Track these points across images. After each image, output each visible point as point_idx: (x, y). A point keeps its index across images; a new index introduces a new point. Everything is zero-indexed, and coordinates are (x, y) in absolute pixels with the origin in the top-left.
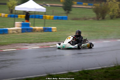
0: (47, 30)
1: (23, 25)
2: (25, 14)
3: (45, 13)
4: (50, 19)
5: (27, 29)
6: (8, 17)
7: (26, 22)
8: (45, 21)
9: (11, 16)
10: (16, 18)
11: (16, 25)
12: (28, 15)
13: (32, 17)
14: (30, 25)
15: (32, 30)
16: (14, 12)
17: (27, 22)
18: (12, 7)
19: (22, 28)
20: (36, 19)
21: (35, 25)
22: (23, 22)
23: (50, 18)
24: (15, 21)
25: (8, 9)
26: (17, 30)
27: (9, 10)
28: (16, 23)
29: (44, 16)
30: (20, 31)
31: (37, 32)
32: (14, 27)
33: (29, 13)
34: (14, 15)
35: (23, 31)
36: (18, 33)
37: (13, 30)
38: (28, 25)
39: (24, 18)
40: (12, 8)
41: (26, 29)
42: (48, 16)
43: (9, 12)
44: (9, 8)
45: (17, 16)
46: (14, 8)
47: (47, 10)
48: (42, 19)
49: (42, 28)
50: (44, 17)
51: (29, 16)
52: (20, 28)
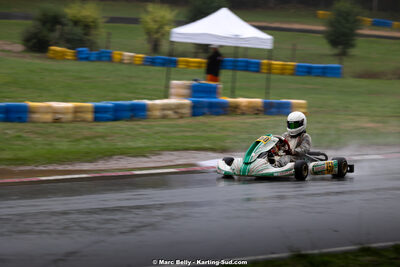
0: (273, 110)
1: (196, 91)
3: (270, 54)
4: (282, 74)
5: (211, 106)
6: (143, 65)
8: (268, 80)
9: (152, 62)
10: (173, 69)
11: (173, 91)
14: (220, 91)
15: (225, 110)
16: (165, 47)
18: (157, 32)
19: (194, 102)
20: (240, 74)
21: (237, 92)
22: (196, 80)
23: (283, 69)
24: (168, 79)
25: (145, 37)
26: (176, 109)
27: (149, 40)
28: (174, 82)
29: (265, 61)
30: (187, 111)
31: (243, 114)
32: (167, 96)
34: (164, 58)
35: (197, 110)
36: (181, 117)
37: (164, 108)
38: (212, 91)
39: (203, 70)
40: (156, 36)
41: (205, 106)
42: (277, 64)
43: (148, 46)
44: (149, 33)
45: (175, 63)
47: (275, 42)
48: (258, 71)
49: (258, 101)
50: (265, 67)
52: (187, 101)
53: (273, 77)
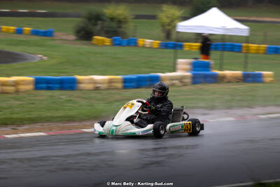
0: (250, 79)
1: (195, 66)
2: (200, 40)
3: (247, 40)
4: (257, 53)
5: (206, 77)
6: (159, 48)
7: (202, 60)
8: (246, 57)
9: (166, 46)
10: (179, 51)
11: (179, 66)
12: (206, 44)
13: (216, 49)
14: (213, 66)
15: (216, 79)
16: (174, 36)
17: (204, 58)
18: (169, 25)
19: (194, 74)
20: (226, 54)
21: (224, 67)
22: (195, 59)
23: (258, 50)
24: (176, 58)
25: (161, 28)
26: (181, 79)
27: (164, 31)
28: (180, 61)
29: (244, 45)
30: (188, 81)
31: (229, 82)
32: (174, 70)
33: (211, 37)
34: (174, 43)
35: (196, 80)
36: (185, 85)
37: (172, 79)
38: (207, 66)
39: (198, 51)
40: (168, 28)
41: (202, 76)
42: (253, 46)
43: (163, 35)
44: (163, 25)
45: (181, 47)
46: (175, 27)
47: (251, 31)
48: (240, 52)
49: (239, 73)
50: (244, 49)
51: (210, 45)
52: (189, 74)
53: (250, 55)
